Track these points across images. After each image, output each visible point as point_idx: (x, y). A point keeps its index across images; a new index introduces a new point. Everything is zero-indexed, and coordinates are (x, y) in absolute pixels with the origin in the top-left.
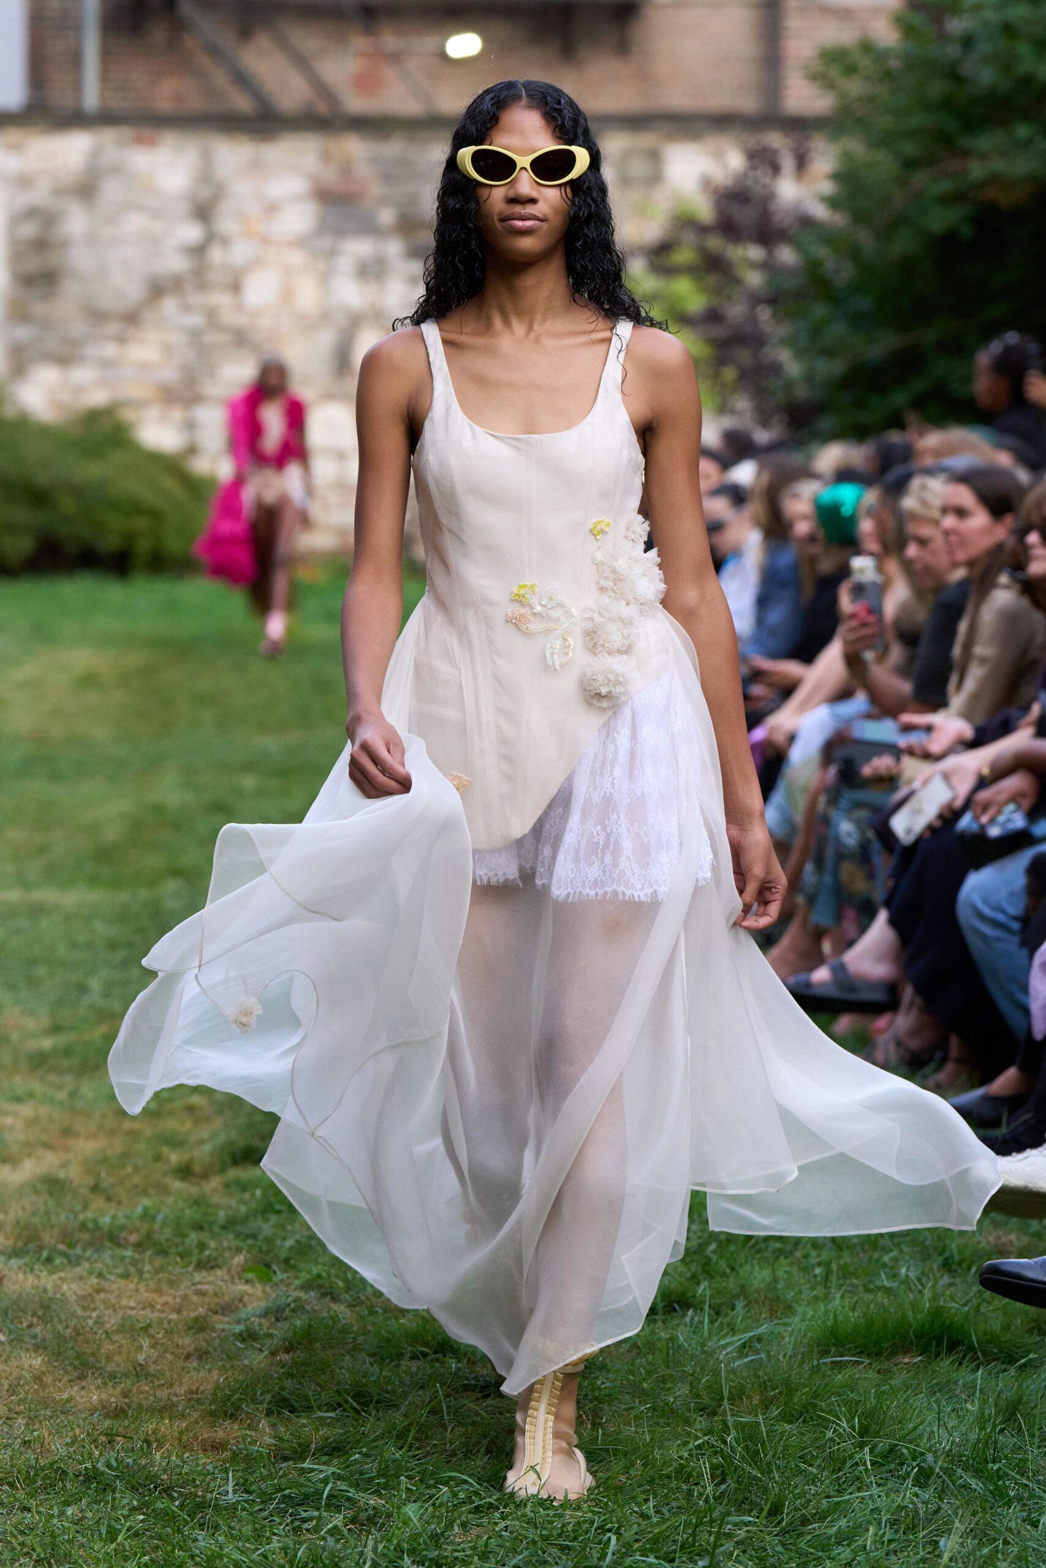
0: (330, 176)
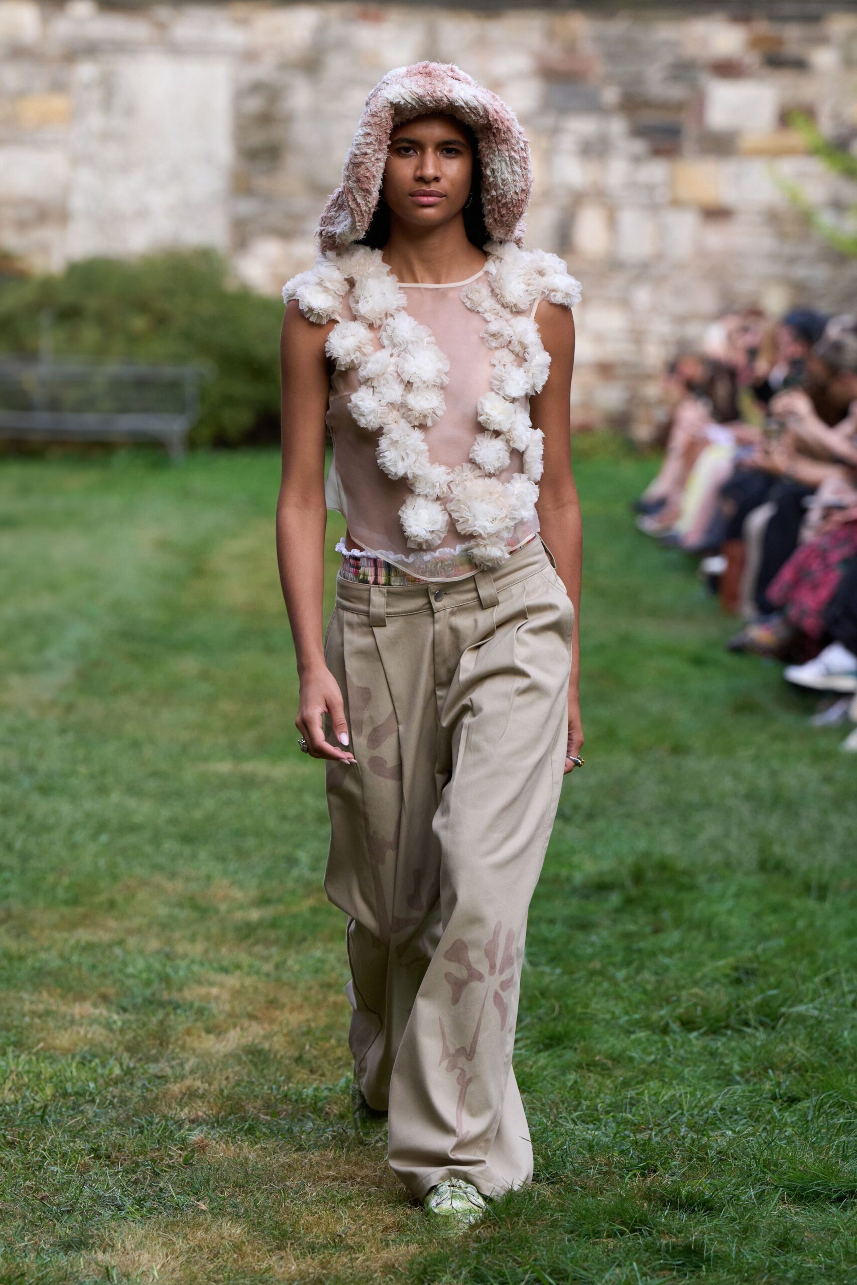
0: (555, 54)
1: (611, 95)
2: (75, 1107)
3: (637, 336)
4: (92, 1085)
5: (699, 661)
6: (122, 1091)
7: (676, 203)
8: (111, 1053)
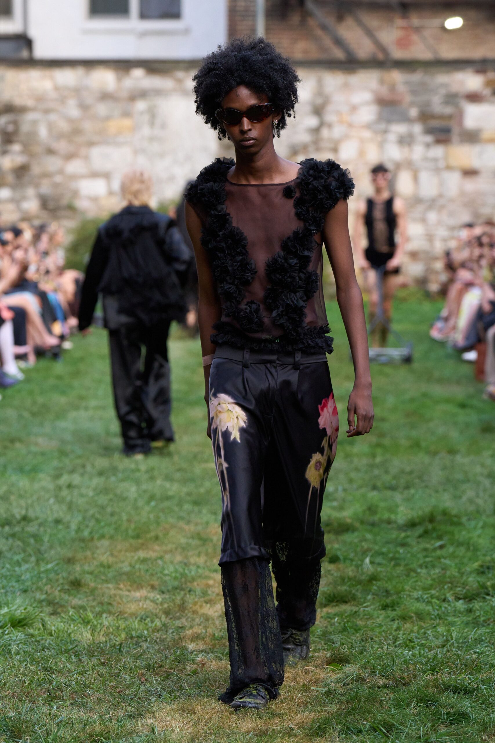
0: (384, 91)
1: (414, 112)
2: (137, 643)
3: (430, 238)
4: (146, 632)
5: (463, 406)
6: (162, 635)
7: (449, 168)
8: (156, 615)
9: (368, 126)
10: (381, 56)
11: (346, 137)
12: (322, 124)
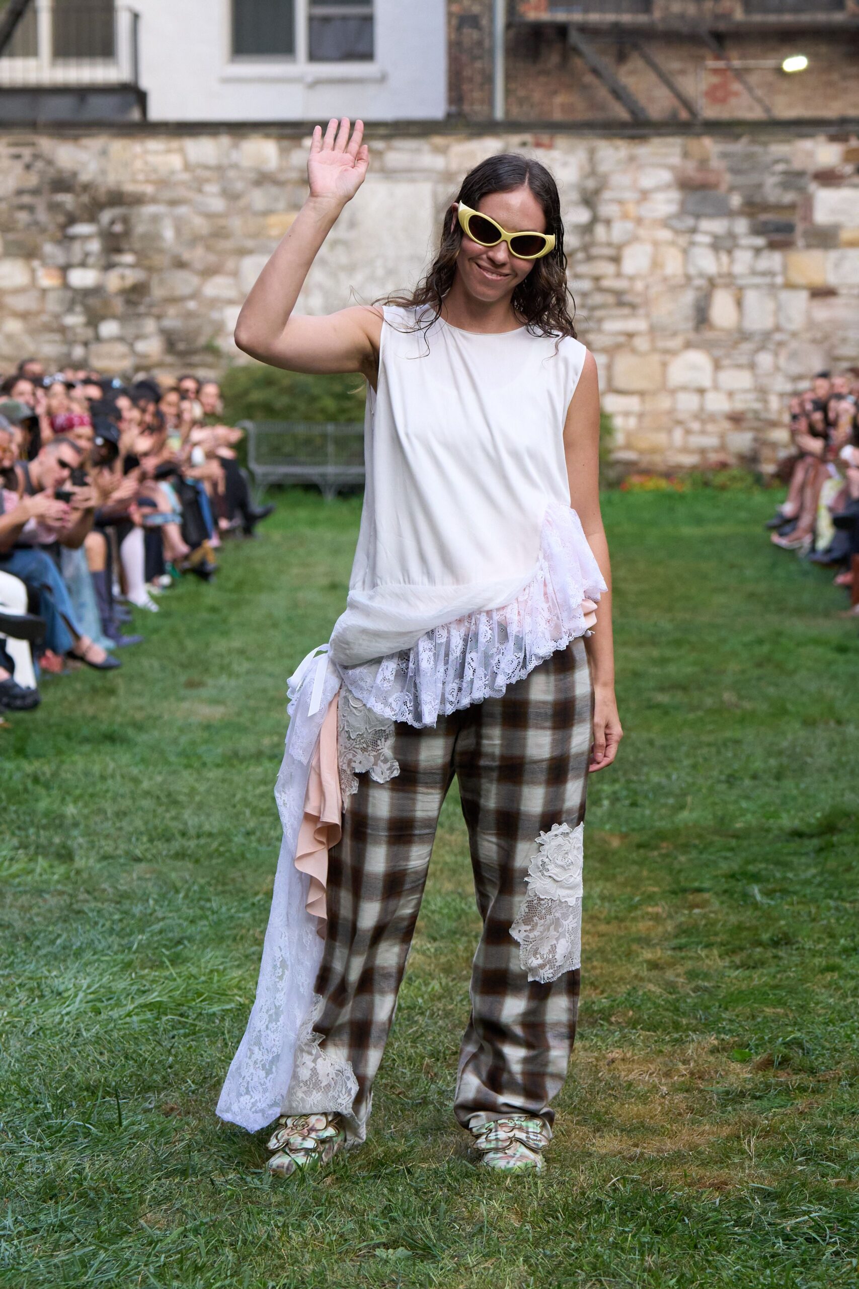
0: (690, 168)
1: (736, 201)
2: (409, 1018)
3: (762, 392)
4: (420, 1000)
5: (842, 649)
6: (445, 1005)
7: (790, 286)
8: (430, 974)
9: (665, 223)
10: (684, 115)
11: (634, 239)
12: (595, 220)
